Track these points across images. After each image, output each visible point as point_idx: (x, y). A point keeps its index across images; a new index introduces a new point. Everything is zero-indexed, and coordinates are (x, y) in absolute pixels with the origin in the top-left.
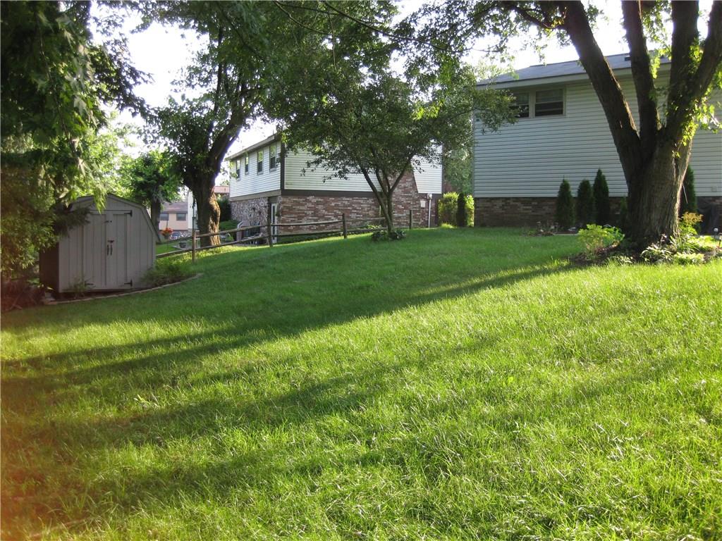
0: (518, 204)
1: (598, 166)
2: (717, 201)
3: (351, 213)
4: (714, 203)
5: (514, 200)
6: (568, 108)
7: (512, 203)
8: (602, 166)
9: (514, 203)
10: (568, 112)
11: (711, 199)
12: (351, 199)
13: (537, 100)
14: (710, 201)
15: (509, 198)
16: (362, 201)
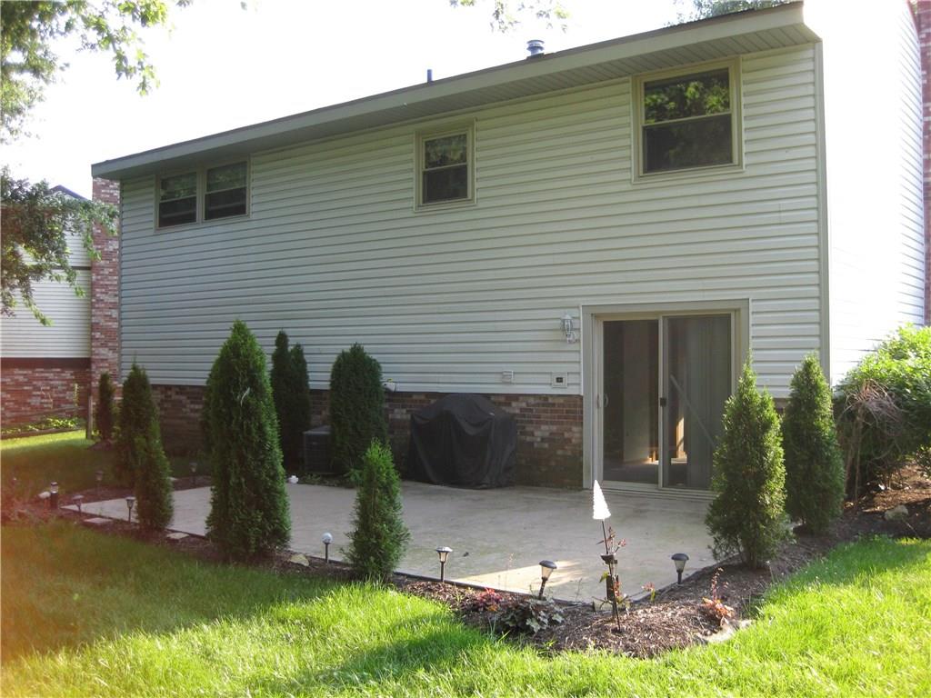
0: (183, 398)
1: (280, 324)
2: (514, 404)
3: (30, 396)
4: (508, 410)
5: (178, 390)
6: (253, 200)
7: (175, 397)
8: (286, 323)
9: (177, 397)
10: (253, 208)
11: (502, 399)
12: (30, 372)
13: (209, 187)
14: (500, 404)
15: (168, 387)
16: (51, 375)
